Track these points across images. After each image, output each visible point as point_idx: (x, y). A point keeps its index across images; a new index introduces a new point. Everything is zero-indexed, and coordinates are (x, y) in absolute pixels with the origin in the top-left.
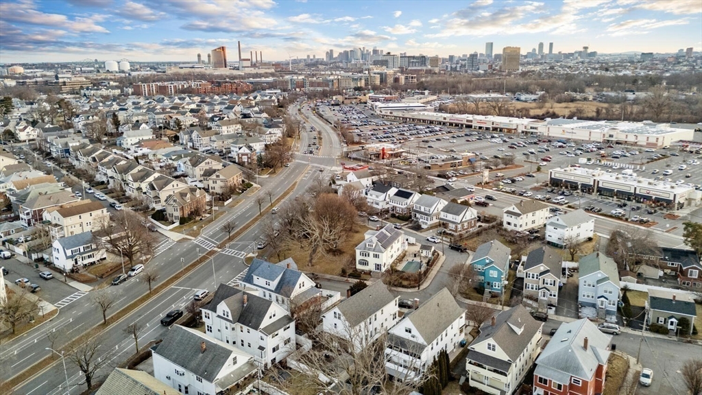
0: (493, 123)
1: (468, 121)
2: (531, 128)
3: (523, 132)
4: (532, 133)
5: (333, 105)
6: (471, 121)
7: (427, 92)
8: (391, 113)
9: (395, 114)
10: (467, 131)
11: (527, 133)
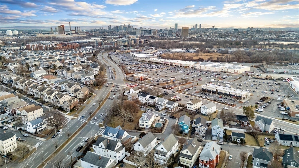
0: (180, 64)
1: (171, 63)
2: (194, 66)
3: (191, 68)
4: (195, 68)
5: (116, 54)
6: (172, 63)
7: (153, 48)
8: (141, 59)
9: (142, 59)
10: (170, 67)
11: (193, 68)
